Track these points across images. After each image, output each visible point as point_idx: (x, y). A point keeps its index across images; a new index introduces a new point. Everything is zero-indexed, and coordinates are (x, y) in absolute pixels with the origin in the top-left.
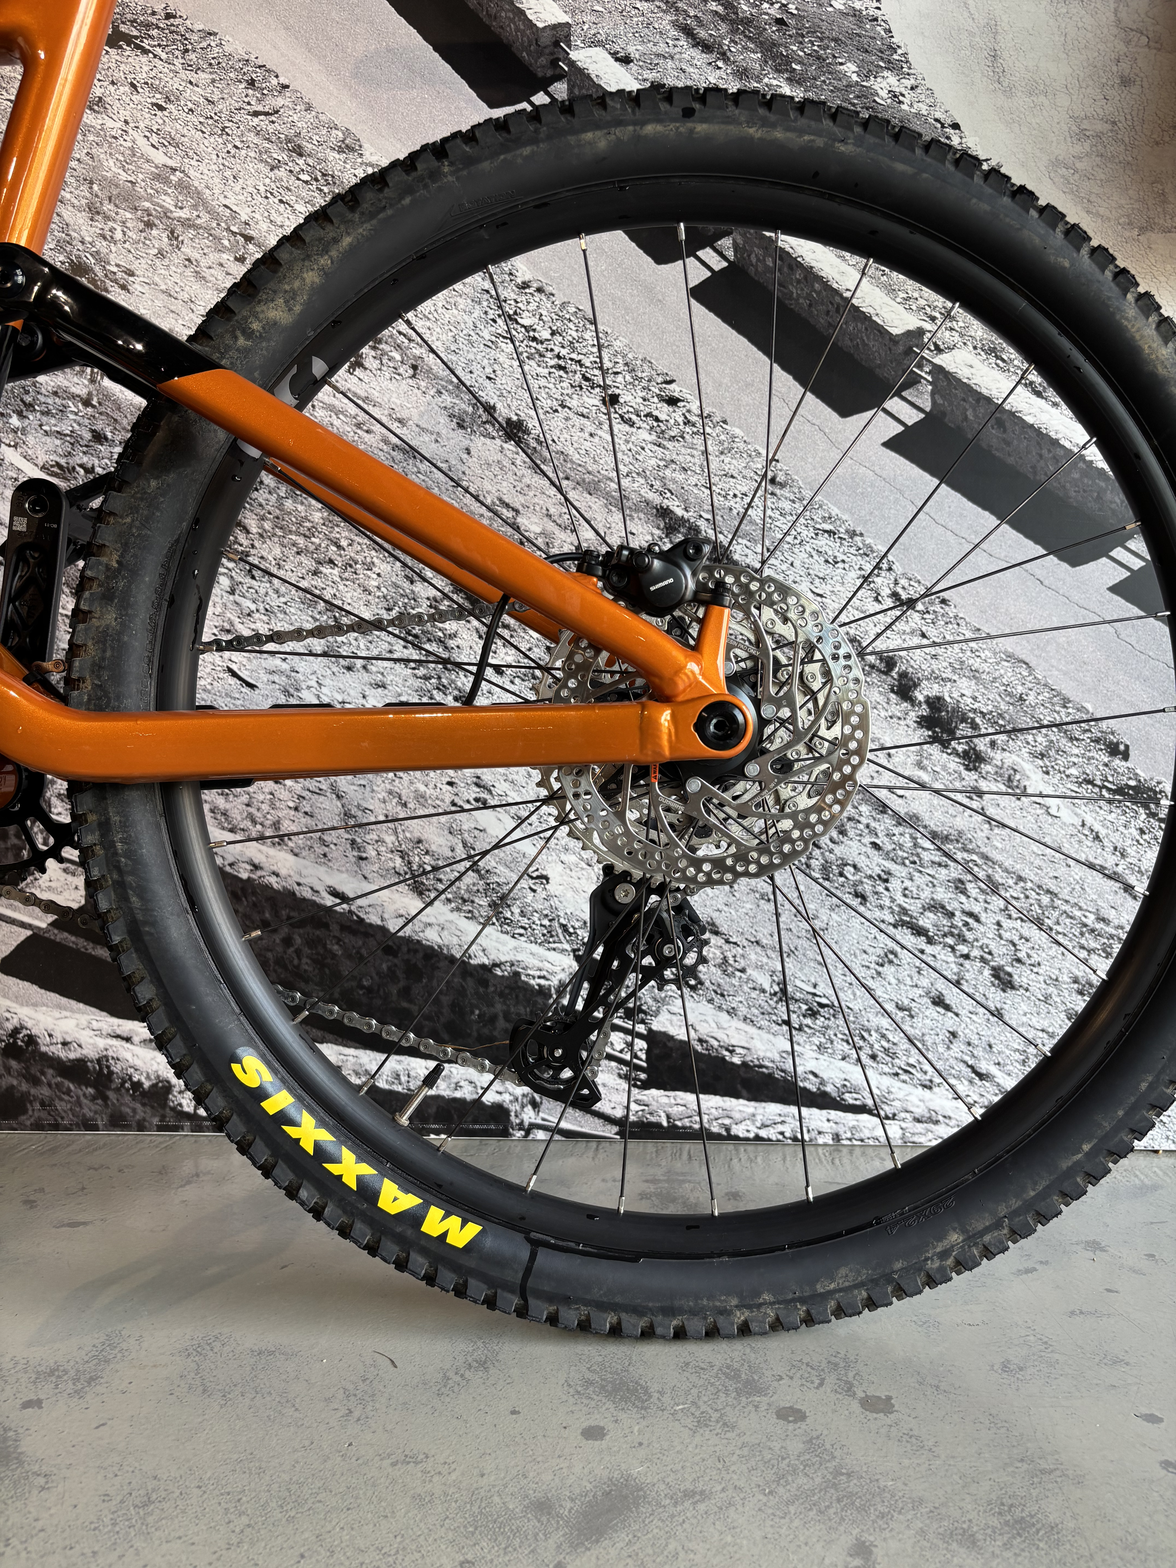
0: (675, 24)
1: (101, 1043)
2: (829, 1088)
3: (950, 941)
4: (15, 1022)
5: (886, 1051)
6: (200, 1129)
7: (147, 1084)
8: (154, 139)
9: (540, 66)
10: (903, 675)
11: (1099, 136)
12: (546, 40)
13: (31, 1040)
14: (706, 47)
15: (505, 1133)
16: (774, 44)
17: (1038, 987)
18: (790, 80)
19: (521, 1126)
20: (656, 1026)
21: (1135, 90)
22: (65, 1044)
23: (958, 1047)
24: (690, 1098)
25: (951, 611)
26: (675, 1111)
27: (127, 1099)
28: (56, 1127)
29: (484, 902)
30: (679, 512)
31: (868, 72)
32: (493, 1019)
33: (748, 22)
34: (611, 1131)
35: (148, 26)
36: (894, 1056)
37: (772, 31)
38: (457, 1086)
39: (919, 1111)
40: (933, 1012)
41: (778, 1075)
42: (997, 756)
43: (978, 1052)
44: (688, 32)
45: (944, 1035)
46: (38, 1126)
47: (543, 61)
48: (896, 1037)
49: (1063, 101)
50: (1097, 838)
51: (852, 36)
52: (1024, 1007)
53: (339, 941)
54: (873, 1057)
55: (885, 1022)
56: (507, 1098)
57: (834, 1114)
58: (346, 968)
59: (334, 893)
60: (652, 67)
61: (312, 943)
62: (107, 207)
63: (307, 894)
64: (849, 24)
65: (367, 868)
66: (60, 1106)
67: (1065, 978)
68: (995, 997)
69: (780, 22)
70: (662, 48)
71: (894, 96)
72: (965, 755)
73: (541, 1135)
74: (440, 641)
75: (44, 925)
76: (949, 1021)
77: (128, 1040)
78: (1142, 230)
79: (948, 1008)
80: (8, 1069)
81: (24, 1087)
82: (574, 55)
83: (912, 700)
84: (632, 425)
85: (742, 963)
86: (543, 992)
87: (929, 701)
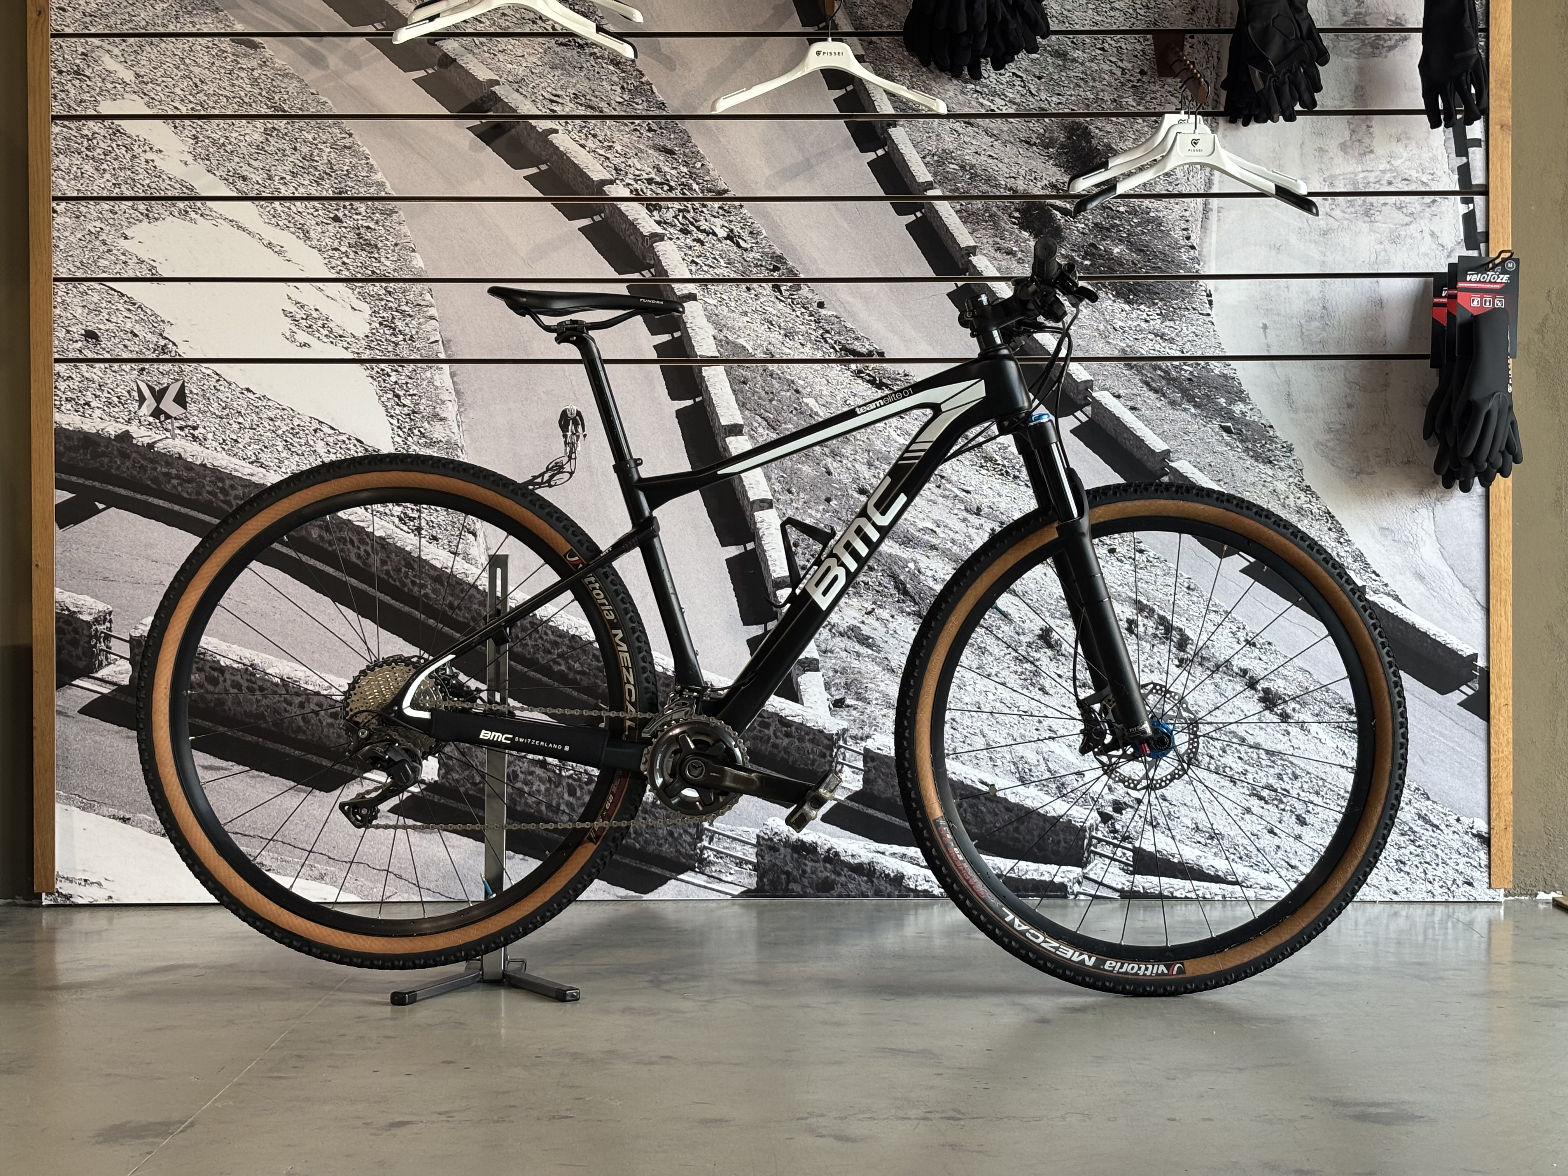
0: (1141, 380)
1: (871, 855)
2: (1220, 873)
3: (1276, 802)
4: (829, 846)
5: (1247, 855)
6: (918, 896)
7: (892, 875)
8: (899, 432)
9: (1079, 399)
10: (1251, 678)
11: (1337, 431)
12: (1081, 388)
13: (837, 854)
14: (1156, 391)
15: (1065, 897)
16: (1187, 390)
17: (1318, 825)
18: (1194, 406)
19: (1073, 893)
20: (1137, 845)
21: (1354, 410)
22: (853, 856)
23: (1281, 853)
24: (1155, 879)
25: (1273, 648)
26: (1147, 885)
27: (883, 882)
28: (848, 896)
29: (1054, 786)
30: (1145, 602)
31: (1231, 402)
32: (1059, 842)
33: (1175, 380)
34: (1116, 895)
35: (896, 379)
36: (1250, 857)
37: (1186, 384)
38: (1042, 874)
39: (1264, 884)
40: (1268, 836)
41: (1195, 867)
42: (1296, 716)
43: (1290, 855)
44: (1147, 384)
45: (1274, 847)
46: (840, 896)
47: (1080, 397)
48: (1252, 848)
49: (1321, 415)
50: (1344, 753)
51: (1223, 386)
52: (1312, 834)
53: (984, 805)
54: (1241, 858)
55: (1246, 842)
56: (1066, 880)
57: (1223, 886)
58: (989, 818)
59: (982, 782)
60: (1131, 400)
61: (972, 806)
62: (877, 463)
63: (969, 783)
64: (1221, 380)
65: (997, 770)
66: (850, 886)
67: (1331, 820)
68: (1298, 829)
69: (1190, 379)
70: (1135, 391)
71: (1243, 413)
72: (1281, 715)
73: (1082, 897)
74: (1032, 663)
75: (843, 799)
76: (1277, 841)
77: (883, 853)
78: (1358, 474)
79: (1275, 834)
80: (825, 868)
81: (833, 877)
82: (1094, 394)
83: (1256, 690)
84: (1122, 562)
85: (1178, 815)
86: (1083, 829)
87: (1263, 690)
